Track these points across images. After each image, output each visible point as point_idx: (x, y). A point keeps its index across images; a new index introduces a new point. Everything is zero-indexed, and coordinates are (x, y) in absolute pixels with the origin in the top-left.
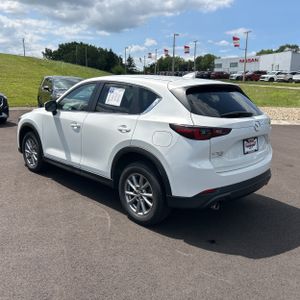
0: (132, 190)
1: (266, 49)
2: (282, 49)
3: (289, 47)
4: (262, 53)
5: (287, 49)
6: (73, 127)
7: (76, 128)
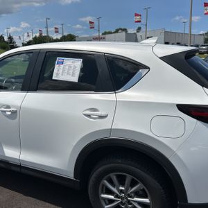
0: (110, 192)
1: (107, 31)
2: (117, 31)
3: (121, 29)
4: (105, 33)
5: (120, 31)
6: (5, 112)
7: (9, 113)
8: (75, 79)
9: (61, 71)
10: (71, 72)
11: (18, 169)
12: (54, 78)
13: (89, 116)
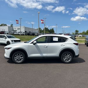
6: (44, 47)
7: (46, 47)
8: (57, 40)
12: (53, 40)
13: (62, 46)
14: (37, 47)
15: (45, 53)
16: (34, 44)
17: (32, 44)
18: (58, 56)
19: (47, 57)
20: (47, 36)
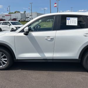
6: (47, 39)
7: (50, 39)
8: (76, 24)
9: (69, 22)
10: (74, 22)
11: (52, 61)
12: (67, 25)
13: (86, 36)
14: (33, 39)
15: (48, 51)
16: (26, 34)
17: (22, 34)
18: (77, 58)
19: (53, 60)
20: (54, 16)
